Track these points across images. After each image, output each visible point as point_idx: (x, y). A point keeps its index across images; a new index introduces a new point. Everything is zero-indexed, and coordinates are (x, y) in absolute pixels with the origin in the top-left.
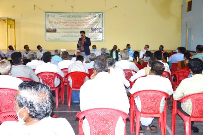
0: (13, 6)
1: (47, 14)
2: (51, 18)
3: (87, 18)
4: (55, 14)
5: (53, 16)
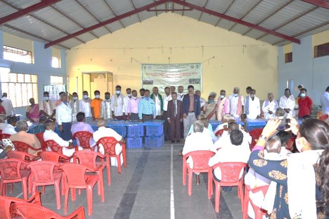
0: (111, 60)
1: (144, 66)
2: (148, 71)
3: (185, 69)
4: (151, 66)
5: (150, 68)
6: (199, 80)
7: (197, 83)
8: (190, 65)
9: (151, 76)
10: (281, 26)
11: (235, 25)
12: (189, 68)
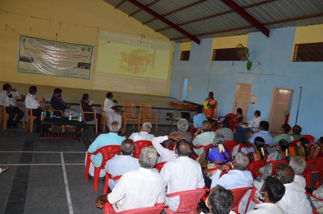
1: (23, 38)
2: (27, 44)
3: (74, 50)
4: (34, 40)
5: (30, 42)
6: (90, 65)
7: (87, 68)
8: (82, 46)
9: (31, 53)
10: (187, 23)
11: (140, 10)
12: (79, 49)
